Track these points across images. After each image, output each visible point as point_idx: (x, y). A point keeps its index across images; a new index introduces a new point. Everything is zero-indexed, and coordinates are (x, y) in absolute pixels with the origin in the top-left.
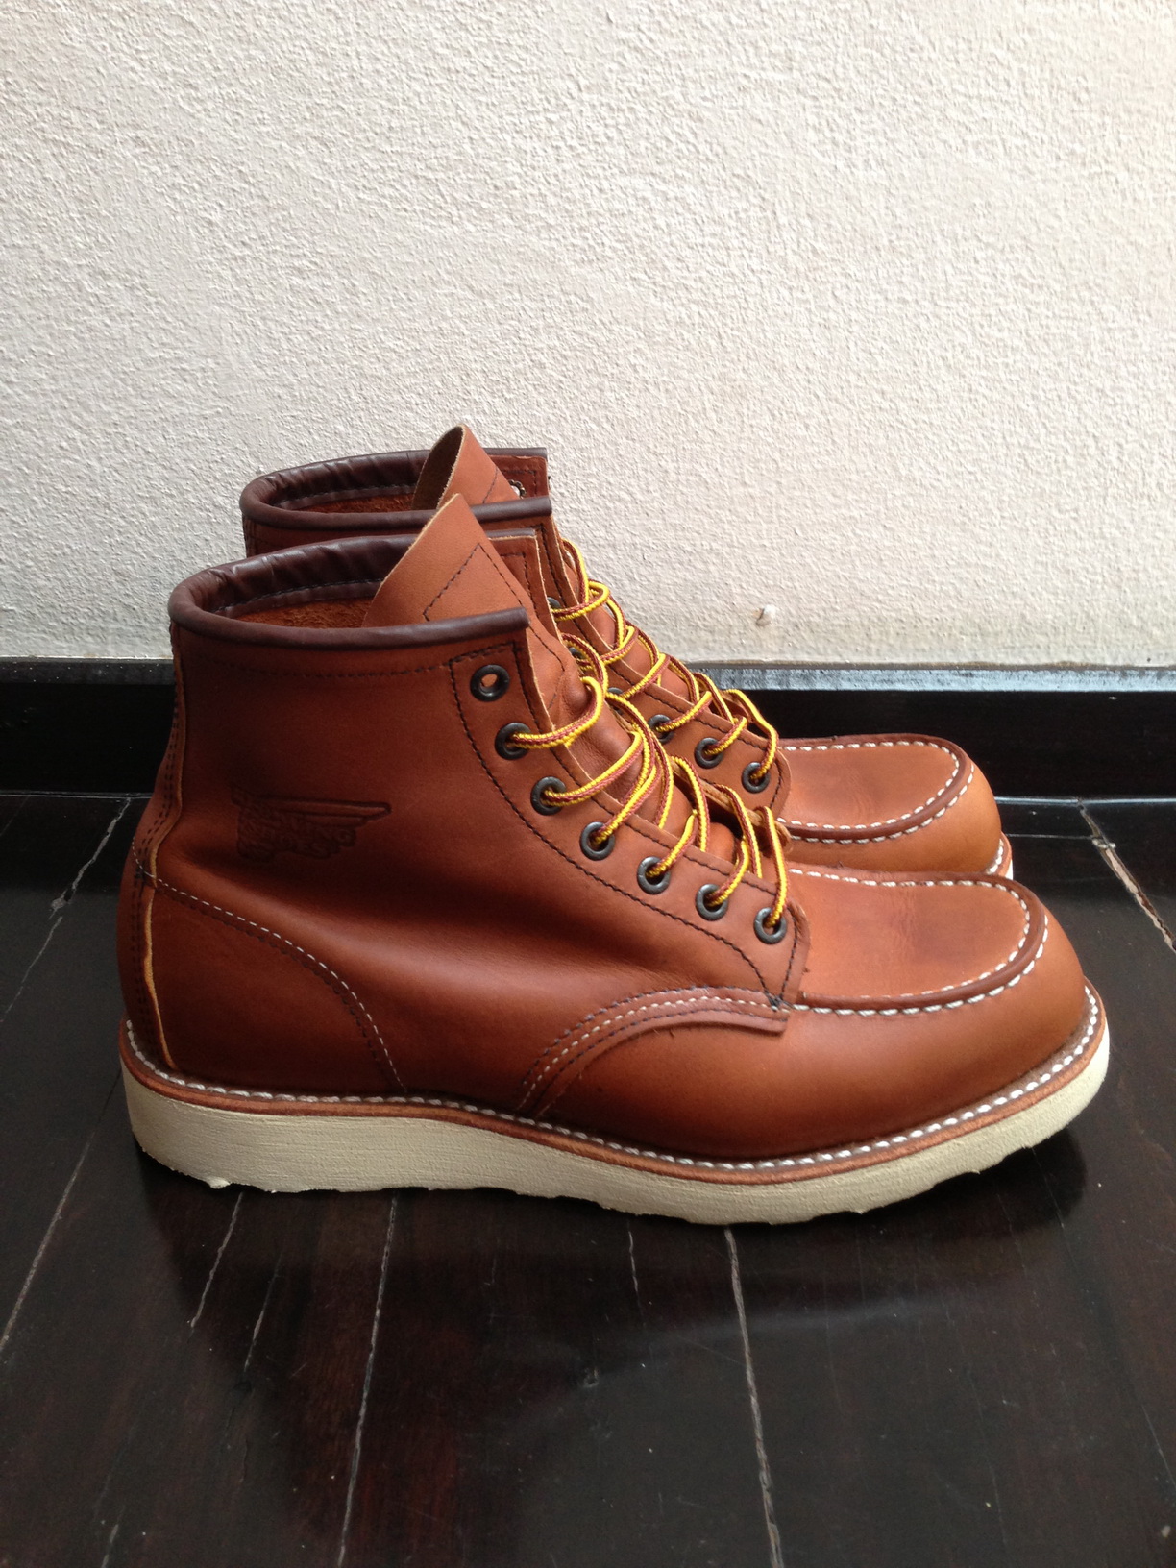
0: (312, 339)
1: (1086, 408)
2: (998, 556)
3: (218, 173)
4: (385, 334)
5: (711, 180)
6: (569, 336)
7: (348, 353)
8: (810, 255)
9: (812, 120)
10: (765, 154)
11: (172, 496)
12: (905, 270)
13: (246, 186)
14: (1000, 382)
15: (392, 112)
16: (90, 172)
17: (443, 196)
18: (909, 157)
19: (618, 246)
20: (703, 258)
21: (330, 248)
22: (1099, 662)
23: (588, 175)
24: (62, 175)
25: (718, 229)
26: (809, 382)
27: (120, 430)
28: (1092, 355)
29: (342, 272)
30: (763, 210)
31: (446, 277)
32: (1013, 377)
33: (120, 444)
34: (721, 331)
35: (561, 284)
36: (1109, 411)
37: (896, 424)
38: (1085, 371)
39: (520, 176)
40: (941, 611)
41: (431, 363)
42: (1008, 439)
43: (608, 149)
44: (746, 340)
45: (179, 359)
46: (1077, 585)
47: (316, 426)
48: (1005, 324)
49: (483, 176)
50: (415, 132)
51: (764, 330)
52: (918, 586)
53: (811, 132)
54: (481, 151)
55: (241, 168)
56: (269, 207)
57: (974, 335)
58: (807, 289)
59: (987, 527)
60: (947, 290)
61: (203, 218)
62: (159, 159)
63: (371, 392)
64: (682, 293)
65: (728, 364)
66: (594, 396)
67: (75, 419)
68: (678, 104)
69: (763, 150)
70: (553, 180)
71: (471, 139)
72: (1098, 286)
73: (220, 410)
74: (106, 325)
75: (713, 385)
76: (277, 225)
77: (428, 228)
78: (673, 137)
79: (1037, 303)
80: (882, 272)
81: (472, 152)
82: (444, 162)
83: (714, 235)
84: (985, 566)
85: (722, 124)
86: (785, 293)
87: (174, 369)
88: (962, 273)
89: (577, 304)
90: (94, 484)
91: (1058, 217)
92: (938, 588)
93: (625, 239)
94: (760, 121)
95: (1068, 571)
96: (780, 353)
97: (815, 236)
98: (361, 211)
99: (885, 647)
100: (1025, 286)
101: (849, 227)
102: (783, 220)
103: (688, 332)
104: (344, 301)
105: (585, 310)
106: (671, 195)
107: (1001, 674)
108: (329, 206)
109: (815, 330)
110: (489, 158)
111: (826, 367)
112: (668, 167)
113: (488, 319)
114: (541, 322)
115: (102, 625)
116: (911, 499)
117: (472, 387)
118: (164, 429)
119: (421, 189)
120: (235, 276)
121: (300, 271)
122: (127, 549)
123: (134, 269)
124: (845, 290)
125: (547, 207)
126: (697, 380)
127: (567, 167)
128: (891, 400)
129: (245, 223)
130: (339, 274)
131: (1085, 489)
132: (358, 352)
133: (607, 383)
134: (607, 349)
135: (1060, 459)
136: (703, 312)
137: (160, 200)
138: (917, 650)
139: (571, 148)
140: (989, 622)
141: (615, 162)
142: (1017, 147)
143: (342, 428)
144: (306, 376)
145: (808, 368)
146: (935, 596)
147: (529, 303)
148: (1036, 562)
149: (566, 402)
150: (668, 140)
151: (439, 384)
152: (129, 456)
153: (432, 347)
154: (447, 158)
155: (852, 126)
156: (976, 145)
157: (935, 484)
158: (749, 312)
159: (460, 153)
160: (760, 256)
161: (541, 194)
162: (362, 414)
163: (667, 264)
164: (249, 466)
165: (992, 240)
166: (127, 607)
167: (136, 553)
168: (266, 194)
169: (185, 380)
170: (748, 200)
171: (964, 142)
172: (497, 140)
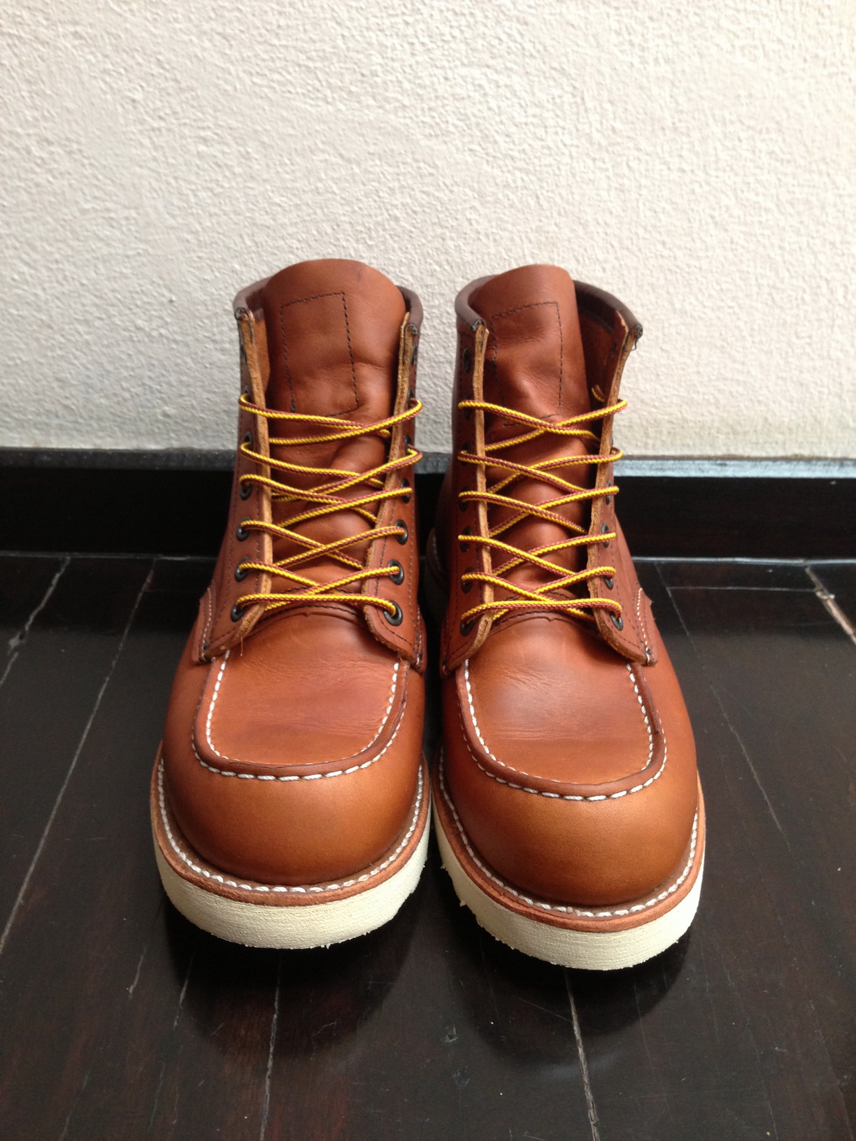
0: (215, 195)
1: (822, 258)
2: (749, 372)
3: (140, 60)
4: (273, 192)
5: (534, 72)
6: (419, 195)
7: (243, 206)
8: (610, 133)
9: (615, 26)
10: (577, 52)
11: (101, 319)
12: (684, 146)
13: (162, 71)
14: (755, 236)
15: (280, 13)
16: (38, 59)
17: (320, 81)
18: (689, 57)
19: (460, 124)
20: (525, 133)
21: (229, 121)
22: (822, 454)
23: (437, 67)
24: (16, 61)
25: (538, 111)
26: (606, 234)
27: (60, 266)
28: (827, 215)
29: (239, 141)
30: (574, 96)
31: (321, 146)
32: (767, 232)
33: (60, 277)
34: (539, 193)
35: (413, 153)
36: (838, 259)
37: (674, 268)
38: (820, 228)
39: (381, 65)
40: (703, 415)
41: (309, 215)
42: (760, 281)
43: (453, 45)
44: (558, 200)
45: (108, 210)
46: (808, 395)
47: (217, 265)
48: (761, 190)
49: (352, 66)
50: (298, 30)
51: (572, 193)
52: (686, 395)
53: (613, 34)
54: (351, 45)
55: (160, 57)
56: (181, 88)
57: (736, 198)
58: (607, 160)
59: (741, 350)
60: (717, 162)
61: (128, 97)
62: (93, 49)
63: (261, 238)
64: (509, 162)
65: (543, 219)
66: (438, 243)
67: (24, 256)
68: (509, 10)
69: (575, 48)
70: (408, 70)
71: (343, 36)
72: (834, 161)
73: (140, 251)
74: (49, 182)
75: (532, 236)
76: (187, 102)
77: (308, 107)
78: (504, 37)
79: (786, 175)
80: (666, 148)
81: (344, 47)
82: (321, 54)
83: (534, 116)
84: (738, 381)
85: (543, 27)
86: (590, 162)
87: (104, 218)
88: (728, 149)
89: (426, 169)
90: (39, 310)
91: (804, 107)
92: (701, 397)
93: (464, 118)
94: (573, 26)
95: (802, 385)
96: (584, 211)
97: (615, 118)
98: (255, 92)
99: (659, 443)
100: (777, 160)
101: (641, 111)
102: (590, 104)
103: (513, 193)
104: (240, 164)
105: (431, 175)
106: (501, 83)
107: (748, 464)
108: (229, 88)
109: (613, 193)
110: (358, 52)
111: (620, 222)
112: (500, 61)
113: (355, 181)
114: (396, 184)
115: (47, 421)
116: (683, 328)
117: (341, 236)
118: (95, 266)
119: (303, 75)
120: (153, 143)
121: (205, 140)
122: (66, 361)
123: (72, 137)
124: (637, 162)
125: (403, 91)
126: (519, 231)
127: (419, 59)
128: (670, 249)
129: (161, 101)
130: (237, 143)
131: (817, 320)
132: (251, 206)
133: (448, 234)
134: (449, 207)
135: (799, 297)
136: (525, 178)
137: (94, 82)
138: (683, 445)
139: (423, 44)
140: (740, 424)
141: (458, 55)
142: (774, 51)
143: (237, 267)
144: (209, 224)
145: (606, 223)
146: (699, 404)
147: (387, 168)
148: (778, 377)
149: (415, 249)
150: (500, 39)
151: (315, 233)
152: (67, 287)
153: (310, 202)
154: (324, 51)
155: (645, 32)
156: (742, 48)
157: (703, 316)
158: (561, 178)
159: (334, 47)
160: (570, 134)
161: (399, 81)
162: (253, 255)
163: (497, 137)
164: (164, 296)
165: (752, 123)
166: (66, 407)
167: (72, 364)
168: (179, 77)
169: (112, 227)
170: (563, 89)
171: (733, 46)
172: (363, 36)
